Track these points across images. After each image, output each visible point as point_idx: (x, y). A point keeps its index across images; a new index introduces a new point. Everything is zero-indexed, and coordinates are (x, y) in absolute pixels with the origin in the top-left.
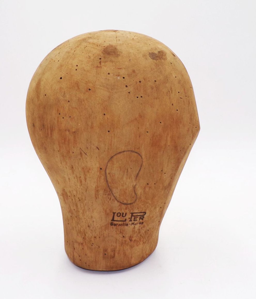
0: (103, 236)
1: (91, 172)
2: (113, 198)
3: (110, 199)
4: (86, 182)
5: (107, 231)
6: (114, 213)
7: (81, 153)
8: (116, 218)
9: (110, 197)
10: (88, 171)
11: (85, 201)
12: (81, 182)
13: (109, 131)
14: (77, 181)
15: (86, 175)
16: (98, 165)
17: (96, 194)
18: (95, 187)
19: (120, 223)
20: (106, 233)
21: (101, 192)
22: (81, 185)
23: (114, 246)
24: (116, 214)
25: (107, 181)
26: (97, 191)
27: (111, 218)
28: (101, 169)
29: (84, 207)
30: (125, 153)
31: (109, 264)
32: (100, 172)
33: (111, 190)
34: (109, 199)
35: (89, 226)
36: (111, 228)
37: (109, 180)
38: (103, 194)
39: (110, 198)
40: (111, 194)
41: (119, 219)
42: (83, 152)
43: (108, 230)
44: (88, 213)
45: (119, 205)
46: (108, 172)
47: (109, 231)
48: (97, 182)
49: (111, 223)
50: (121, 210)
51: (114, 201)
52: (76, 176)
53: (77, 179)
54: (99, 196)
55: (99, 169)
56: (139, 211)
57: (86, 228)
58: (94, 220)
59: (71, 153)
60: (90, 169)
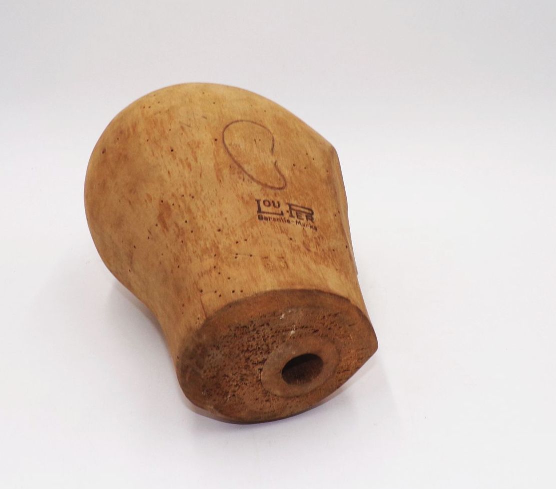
0: (253, 237)
1: (203, 147)
2: (247, 177)
3: (244, 179)
4: (197, 162)
5: (255, 228)
6: (258, 201)
7: (182, 128)
8: (264, 208)
9: (241, 176)
10: (198, 147)
11: (203, 194)
12: (189, 165)
13: (214, 103)
14: (184, 167)
15: (195, 153)
16: (210, 136)
17: (217, 176)
18: (215, 165)
19: (275, 216)
20: (255, 231)
21: (226, 172)
22: (191, 170)
23: (278, 250)
24: (261, 203)
25: (230, 155)
26: (218, 171)
27: (256, 209)
28: (216, 140)
29: (203, 203)
30: (244, 122)
31: (282, 278)
32: (216, 144)
33: (240, 166)
34: (241, 180)
35: (219, 230)
36: (263, 224)
37: (233, 153)
38: (230, 173)
39: (242, 178)
40: (243, 172)
41: (270, 209)
42: (184, 126)
43: (258, 228)
44: (211, 210)
45: (262, 189)
46: (227, 142)
47: (260, 228)
48: (215, 159)
49: (259, 216)
50: (268, 196)
51: (251, 182)
52: (181, 161)
53: (183, 165)
54: (225, 176)
55: (213, 141)
56: (299, 203)
57: (215, 236)
58: (226, 216)
59: (167, 131)
60: (199, 143)
